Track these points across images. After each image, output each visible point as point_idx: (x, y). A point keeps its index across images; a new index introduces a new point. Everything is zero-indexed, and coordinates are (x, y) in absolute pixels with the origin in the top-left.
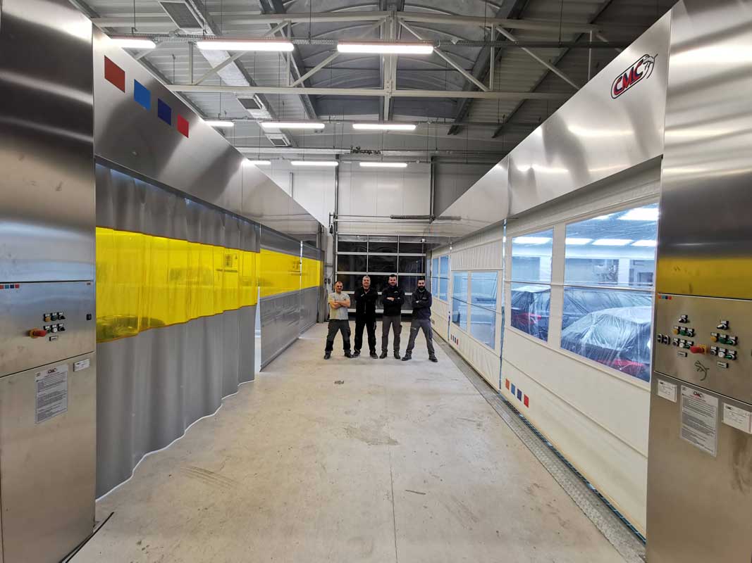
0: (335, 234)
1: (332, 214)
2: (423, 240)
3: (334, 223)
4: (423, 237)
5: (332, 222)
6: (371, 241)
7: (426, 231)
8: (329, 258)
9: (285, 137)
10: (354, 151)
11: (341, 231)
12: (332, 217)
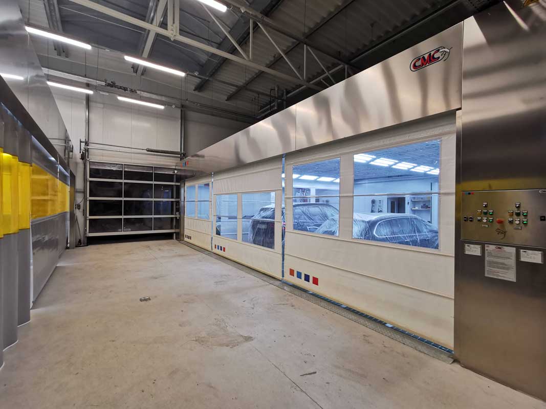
0: (86, 161)
1: (83, 140)
2: (176, 171)
3: (85, 150)
4: (175, 169)
5: (82, 148)
6: (126, 170)
7: (177, 164)
10: (109, 85)
11: (92, 158)
12: (83, 145)
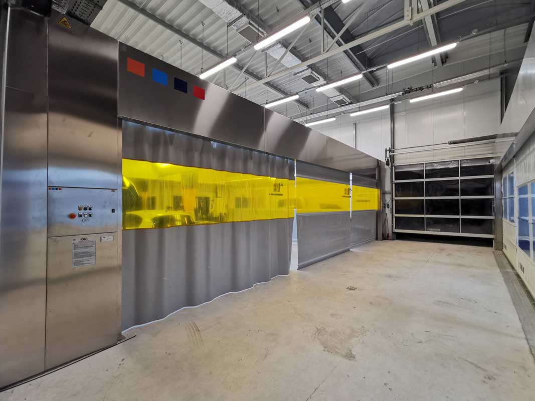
0: (392, 166)
1: (388, 149)
2: (491, 161)
3: (390, 156)
4: (491, 158)
5: (388, 156)
6: (427, 168)
8: (388, 187)
9: (345, 97)
10: (406, 92)
11: (398, 163)
12: (388, 152)
